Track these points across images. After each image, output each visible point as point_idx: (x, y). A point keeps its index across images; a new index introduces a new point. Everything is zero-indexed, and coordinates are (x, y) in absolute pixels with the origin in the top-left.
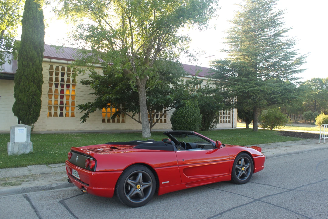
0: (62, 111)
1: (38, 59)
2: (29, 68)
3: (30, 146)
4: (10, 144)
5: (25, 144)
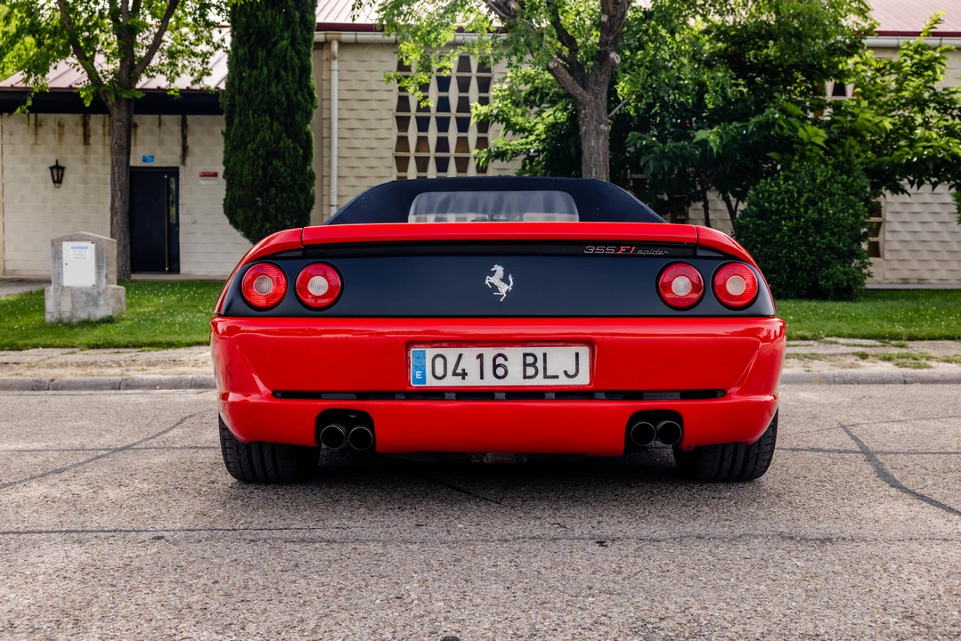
1: (286, 35)
2: (255, 67)
3: (105, 300)
4: (51, 291)
5: (91, 291)
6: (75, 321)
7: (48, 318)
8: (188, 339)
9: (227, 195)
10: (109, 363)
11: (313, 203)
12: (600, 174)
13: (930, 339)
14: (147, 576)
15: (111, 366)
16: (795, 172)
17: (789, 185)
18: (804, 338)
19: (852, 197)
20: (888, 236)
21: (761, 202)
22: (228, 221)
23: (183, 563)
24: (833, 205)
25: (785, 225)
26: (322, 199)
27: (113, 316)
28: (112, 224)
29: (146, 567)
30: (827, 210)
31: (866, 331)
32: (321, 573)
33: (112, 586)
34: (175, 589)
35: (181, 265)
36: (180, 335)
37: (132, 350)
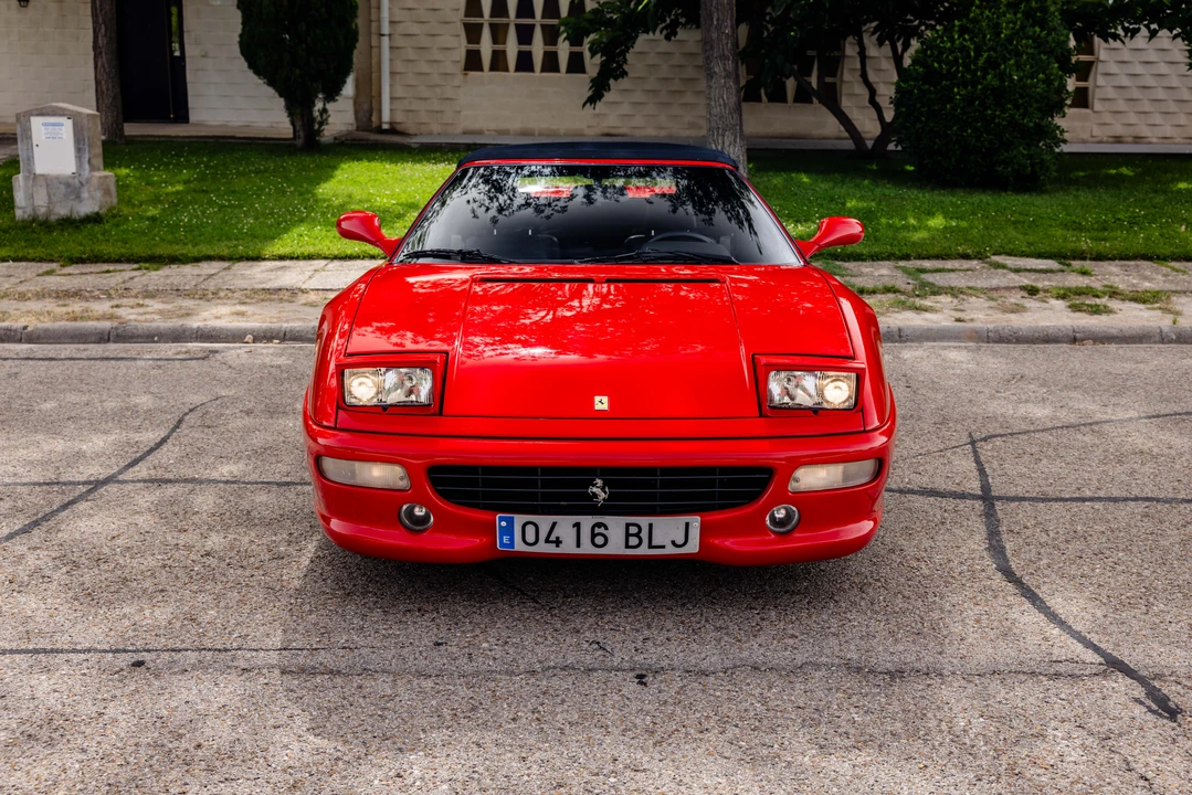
0: (525, 48)
3: (89, 192)
4: (19, 181)
5: (70, 181)
6: (53, 218)
7: (19, 213)
8: (194, 251)
9: (243, 29)
10: (97, 293)
11: (357, 40)
12: (723, 22)
13: (1122, 259)
14: (123, 735)
15: (99, 298)
16: (975, 21)
17: (964, 39)
18: (966, 257)
19: (1044, 57)
20: (1101, 81)
21: (929, 60)
22: (246, 64)
23: (165, 713)
24: (1019, 66)
25: (958, 93)
26: (370, 26)
27: (101, 212)
28: (96, 68)
29: (120, 718)
30: (1011, 75)
31: (1042, 248)
32: (317, 731)
33: (84, 751)
34: (152, 757)
35: (191, 112)
36: (185, 244)
37: (126, 266)
